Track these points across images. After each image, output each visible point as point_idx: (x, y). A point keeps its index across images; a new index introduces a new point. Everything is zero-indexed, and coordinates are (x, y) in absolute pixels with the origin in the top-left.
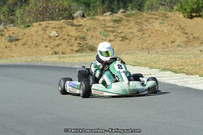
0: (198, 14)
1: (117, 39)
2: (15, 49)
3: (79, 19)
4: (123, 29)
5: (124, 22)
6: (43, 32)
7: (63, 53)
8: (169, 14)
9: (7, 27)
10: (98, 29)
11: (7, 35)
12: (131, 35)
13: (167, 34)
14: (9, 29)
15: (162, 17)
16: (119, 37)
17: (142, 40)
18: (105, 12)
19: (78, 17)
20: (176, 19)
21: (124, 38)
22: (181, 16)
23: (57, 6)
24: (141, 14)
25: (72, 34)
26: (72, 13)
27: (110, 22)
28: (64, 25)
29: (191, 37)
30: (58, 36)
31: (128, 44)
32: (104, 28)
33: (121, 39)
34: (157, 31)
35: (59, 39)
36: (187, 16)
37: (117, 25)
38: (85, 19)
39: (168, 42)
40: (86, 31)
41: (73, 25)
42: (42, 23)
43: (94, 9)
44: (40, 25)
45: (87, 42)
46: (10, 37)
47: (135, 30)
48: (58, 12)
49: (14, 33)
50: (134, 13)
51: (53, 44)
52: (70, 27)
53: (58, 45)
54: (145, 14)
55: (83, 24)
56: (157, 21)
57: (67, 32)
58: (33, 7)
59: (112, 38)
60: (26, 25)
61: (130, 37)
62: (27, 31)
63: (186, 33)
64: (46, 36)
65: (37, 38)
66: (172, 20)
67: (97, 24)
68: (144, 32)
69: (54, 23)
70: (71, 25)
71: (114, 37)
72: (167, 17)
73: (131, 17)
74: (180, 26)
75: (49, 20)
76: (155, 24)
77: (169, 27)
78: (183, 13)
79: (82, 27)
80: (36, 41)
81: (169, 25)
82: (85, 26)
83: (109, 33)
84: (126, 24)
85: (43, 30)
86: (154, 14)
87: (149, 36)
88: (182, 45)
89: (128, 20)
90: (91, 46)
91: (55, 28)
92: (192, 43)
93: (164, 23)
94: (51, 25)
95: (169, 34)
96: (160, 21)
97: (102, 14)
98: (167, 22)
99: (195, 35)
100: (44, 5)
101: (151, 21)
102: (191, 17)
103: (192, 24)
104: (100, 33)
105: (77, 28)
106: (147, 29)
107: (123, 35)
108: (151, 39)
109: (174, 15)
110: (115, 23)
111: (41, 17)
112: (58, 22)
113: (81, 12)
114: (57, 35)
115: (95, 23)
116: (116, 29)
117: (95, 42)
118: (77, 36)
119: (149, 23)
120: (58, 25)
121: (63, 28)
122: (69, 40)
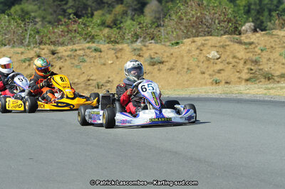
2: (158, 75)
3: (250, 34)
6: (198, 51)
7: (227, 83)
9: (147, 44)
10: (277, 49)
11: (147, 55)
14: (149, 48)
19: (247, 31)
23: (217, 15)
25: (239, 55)
26: (238, 25)
28: (228, 43)
30: (219, 58)
35: (222, 62)
38: (258, 35)
40: (260, 51)
41: (240, 43)
42: (196, 39)
43: (270, 21)
44: (194, 42)
45: (261, 67)
46: (152, 58)
48: (219, 23)
49: (156, 53)
51: (212, 69)
52: (236, 46)
53: (219, 71)
55: (256, 41)
57: (232, 52)
58: (183, 16)
60: (173, 42)
62: (176, 49)
64: (202, 58)
65: (189, 60)
67: (275, 41)
69: (213, 40)
70: (238, 43)
75: (205, 35)
79: (253, 46)
80: (188, 65)
82: (259, 44)
85: (198, 48)
90: (269, 74)
91: (216, 47)
94: (210, 41)
97: (282, 28)
100: (199, 14)
104: (280, 55)
105: (246, 47)
111: (194, 31)
112: (219, 38)
113: (252, 24)
114: (218, 56)
115: (272, 40)
117: (273, 68)
118: (247, 58)
120: (219, 42)
121: (227, 48)
122: (235, 64)
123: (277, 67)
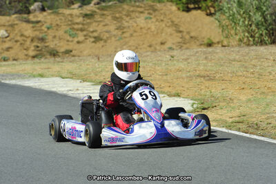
0: (197, 6)
1: (88, 40)
3: (37, 13)
4: (96, 27)
5: (97, 18)
7: (14, 60)
8: (158, 6)
10: (63, 27)
12: (107, 35)
13: (155, 33)
15: (148, 10)
16: (90, 37)
17: (122, 41)
18: (73, 4)
19: (35, 10)
20: (167, 13)
21: (97, 39)
22: (174, 8)
24: (120, 7)
25: (26, 33)
26: (28, 5)
27: (79, 17)
28: (16, 22)
29: (187, 37)
30: (8, 37)
31: (103, 46)
32: (70, 25)
33: (93, 40)
34: (141, 28)
35: (10, 40)
36: (181, 9)
37: (88, 21)
38: (45, 13)
39: (156, 44)
40: (46, 29)
41: (28, 21)
45: (47, 44)
47: (112, 28)
48: (10, 3)
50: (112, 5)
51: (1, 47)
52: (24, 25)
53: (8, 49)
54: (125, 7)
55: (42, 20)
56: (142, 15)
57: (20, 31)
59: (81, 38)
61: (105, 38)
63: (181, 32)
66: (161, 14)
67: (61, 19)
68: (125, 30)
69: (3, 19)
70: (25, 22)
71: (83, 38)
72: (155, 10)
73: (106, 10)
74: (172, 22)
76: (139, 19)
77: (157, 23)
78: (177, 4)
79: (40, 24)
81: (157, 20)
82: (45, 22)
83: (77, 32)
84: (100, 19)
86: (138, 7)
87: (131, 35)
88: (174, 47)
89: (103, 15)
90: (53, 50)
91: (4, 26)
92: (188, 44)
93: (151, 18)
95: (157, 33)
96: (146, 15)
97: (69, 6)
98: (155, 16)
99: (193, 34)
101: (133, 15)
102: (188, 10)
103: (189, 19)
104: (66, 32)
105: (33, 25)
106: (129, 27)
107: (95, 34)
108: (134, 40)
109: (164, 8)
110: (85, 19)
112: (8, 18)
113: (40, 4)
114: (7, 35)
115: (58, 18)
116: (86, 27)
117: (58, 45)
118: (34, 36)
119: (131, 19)
120: (9, 21)
121: (16, 26)
122: (23, 42)
123: (62, 44)
